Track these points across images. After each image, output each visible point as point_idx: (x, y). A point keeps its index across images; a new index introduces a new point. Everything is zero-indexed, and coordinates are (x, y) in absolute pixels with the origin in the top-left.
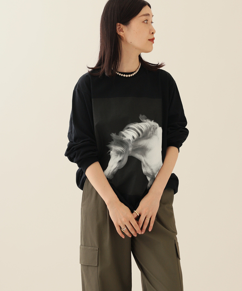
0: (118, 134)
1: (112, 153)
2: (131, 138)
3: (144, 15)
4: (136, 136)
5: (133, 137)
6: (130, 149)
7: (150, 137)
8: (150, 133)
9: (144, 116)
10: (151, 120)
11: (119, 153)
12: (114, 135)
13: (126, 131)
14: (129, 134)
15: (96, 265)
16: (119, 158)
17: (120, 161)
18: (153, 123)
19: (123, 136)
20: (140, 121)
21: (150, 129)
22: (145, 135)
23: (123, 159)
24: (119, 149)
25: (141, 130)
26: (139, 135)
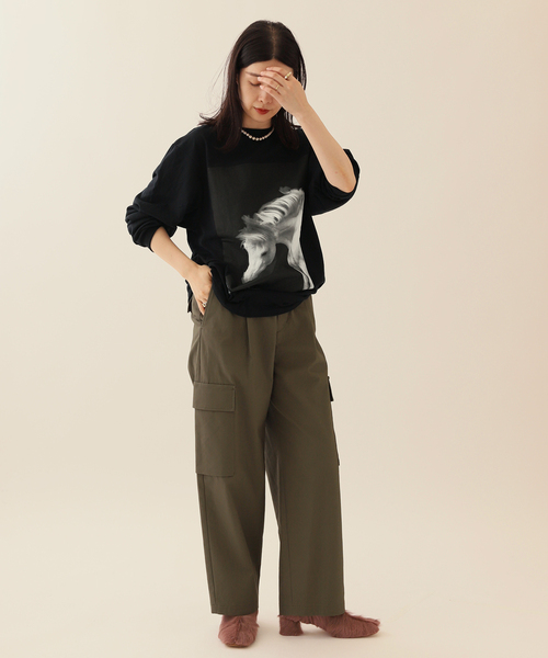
0: (252, 216)
1: (247, 245)
2: (272, 221)
4: (279, 217)
5: (276, 219)
6: (276, 234)
7: (298, 214)
8: (299, 207)
9: (286, 187)
11: (258, 243)
12: (246, 219)
13: (262, 213)
14: (269, 216)
15: (232, 409)
16: (260, 250)
17: (264, 255)
18: (301, 192)
19: (260, 220)
20: (283, 195)
21: (299, 201)
22: (293, 211)
23: (269, 249)
24: (256, 236)
25: (285, 206)
26: (283, 213)
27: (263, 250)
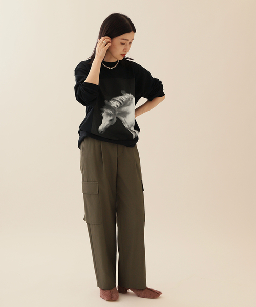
0: (108, 101)
1: (104, 114)
2: (116, 106)
3: (123, 40)
4: (118, 105)
6: (117, 113)
7: (129, 105)
8: (129, 102)
9: (124, 91)
10: (129, 93)
11: (109, 114)
12: (106, 102)
13: (112, 101)
14: (114, 103)
15: (97, 193)
16: (109, 118)
17: (111, 120)
18: (131, 95)
19: (111, 104)
20: (122, 95)
21: (129, 99)
22: (125, 104)
23: (113, 119)
24: (109, 111)
25: (122, 101)
26: (121, 104)
27: (111, 118)
